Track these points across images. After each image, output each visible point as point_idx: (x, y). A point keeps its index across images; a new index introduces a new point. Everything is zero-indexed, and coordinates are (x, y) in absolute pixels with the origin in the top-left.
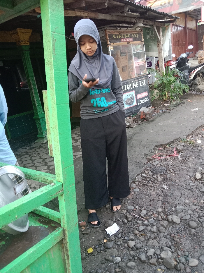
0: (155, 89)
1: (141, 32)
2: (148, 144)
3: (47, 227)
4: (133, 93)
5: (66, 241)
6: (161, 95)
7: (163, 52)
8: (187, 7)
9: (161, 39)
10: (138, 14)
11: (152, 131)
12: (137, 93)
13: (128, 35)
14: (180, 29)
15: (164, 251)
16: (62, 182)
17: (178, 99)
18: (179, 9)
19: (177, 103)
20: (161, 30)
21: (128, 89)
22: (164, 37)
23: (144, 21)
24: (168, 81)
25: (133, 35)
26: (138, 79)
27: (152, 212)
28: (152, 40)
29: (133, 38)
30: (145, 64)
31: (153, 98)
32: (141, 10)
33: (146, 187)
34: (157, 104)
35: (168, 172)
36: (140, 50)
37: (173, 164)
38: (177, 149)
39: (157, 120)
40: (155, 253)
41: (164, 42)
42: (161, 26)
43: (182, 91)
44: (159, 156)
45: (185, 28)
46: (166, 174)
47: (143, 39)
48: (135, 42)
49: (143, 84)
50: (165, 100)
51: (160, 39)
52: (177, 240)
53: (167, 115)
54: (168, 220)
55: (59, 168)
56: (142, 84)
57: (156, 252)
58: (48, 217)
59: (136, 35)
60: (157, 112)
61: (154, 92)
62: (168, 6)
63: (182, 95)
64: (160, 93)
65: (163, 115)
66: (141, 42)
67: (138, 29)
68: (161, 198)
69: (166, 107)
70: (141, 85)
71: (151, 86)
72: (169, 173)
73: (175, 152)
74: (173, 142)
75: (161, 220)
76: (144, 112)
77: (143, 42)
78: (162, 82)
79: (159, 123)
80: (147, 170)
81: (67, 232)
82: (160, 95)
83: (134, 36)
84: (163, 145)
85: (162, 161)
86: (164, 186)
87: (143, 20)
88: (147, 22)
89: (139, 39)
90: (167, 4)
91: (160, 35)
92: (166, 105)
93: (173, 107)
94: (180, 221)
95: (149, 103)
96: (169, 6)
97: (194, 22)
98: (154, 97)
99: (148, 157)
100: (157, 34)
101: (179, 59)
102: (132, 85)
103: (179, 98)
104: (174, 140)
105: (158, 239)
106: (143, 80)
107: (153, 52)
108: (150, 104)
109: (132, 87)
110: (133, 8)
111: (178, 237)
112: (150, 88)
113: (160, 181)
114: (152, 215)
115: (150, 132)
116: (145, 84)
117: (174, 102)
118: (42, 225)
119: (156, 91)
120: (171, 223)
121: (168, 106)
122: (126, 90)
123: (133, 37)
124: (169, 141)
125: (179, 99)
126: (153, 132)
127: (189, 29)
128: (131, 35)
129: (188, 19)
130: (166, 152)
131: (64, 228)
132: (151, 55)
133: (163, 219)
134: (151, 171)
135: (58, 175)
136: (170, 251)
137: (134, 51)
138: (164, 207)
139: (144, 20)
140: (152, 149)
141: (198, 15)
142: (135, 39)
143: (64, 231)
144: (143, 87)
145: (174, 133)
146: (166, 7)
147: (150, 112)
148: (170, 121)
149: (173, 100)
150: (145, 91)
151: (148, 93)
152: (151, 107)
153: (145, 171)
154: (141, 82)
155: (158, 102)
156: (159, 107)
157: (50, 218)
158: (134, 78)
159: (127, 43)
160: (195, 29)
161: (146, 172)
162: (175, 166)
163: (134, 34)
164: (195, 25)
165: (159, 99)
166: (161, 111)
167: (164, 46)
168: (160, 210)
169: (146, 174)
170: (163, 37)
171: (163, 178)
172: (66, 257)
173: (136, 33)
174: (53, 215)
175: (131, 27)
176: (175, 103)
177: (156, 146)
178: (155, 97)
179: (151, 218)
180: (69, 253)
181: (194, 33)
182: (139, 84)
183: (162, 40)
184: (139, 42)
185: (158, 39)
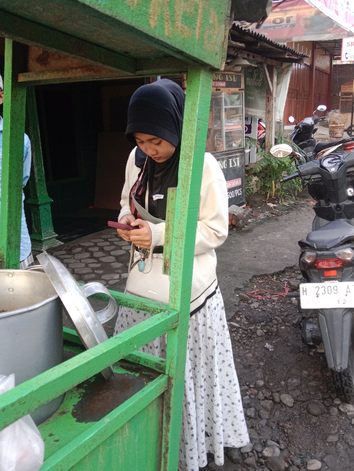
0: (255, 174)
1: (241, 72)
2: (242, 271)
3: (137, 375)
5: (170, 394)
6: (264, 188)
7: (275, 112)
8: (320, 34)
9: (273, 88)
10: (242, 45)
11: (248, 249)
13: (219, 76)
14: (303, 67)
15: (268, 446)
16: (179, 310)
17: (292, 197)
18: (304, 35)
19: (290, 204)
20: (275, 73)
22: (279, 86)
23: (248, 55)
24: (279, 164)
25: (227, 77)
26: (227, 154)
27: (248, 385)
28: (257, 87)
29: (227, 82)
30: (242, 129)
31: (248, 191)
32: (248, 38)
33: (237, 344)
34: (255, 202)
35: (274, 321)
36: (237, 105)
37: (283, 309)
38: (289, 283)
39: (256, 230)
42: (275, 66)
43: (301, 183)
44: (260, 295)
45: (311, 67)
46: (271, 324)
47: (243, 86)
48: (229, 88)
49: (235, 165)
50: (270, 197)
51: (271, 88)
53: (273, 224)
54: (273, 400)
55: (176, 291)
56: (233, 164)
57: (256, 447)
58: (139, 362)
59: (232, 78)
60: (256, 217)
61: (251, 180)
63: (300, 190)
64: (263, 184)
65: (266, 223)
66: (239, 90)
67: (239, 69)
68: (262, 364)
69: (270, 209)
70: (231, 166)
71: (248, 168)
72: (275, 324)
73: (287, 290)
74: (283, 272)
75: (263, 400)
76: (235, 214)
77: (242, 90)
78: (269, 165)
79: (260, 237)
80: (239, 316)
81: (173, 382)
82: (261, 187)
83: (229, 79)
84: (266, 275)
85: (264, 303)
86: (267, 345)
87: (247, 52)
88: (254, 57)
89: (237, 85)
90: (285, 23)
91: (272, 82)
92: (271, 205)
93: (283, 210)
94: (294, 403)
95: (242, 199)
96: (288, 26)
97: (328, 58)
98: (251, 190)
99: (241, 294)
100: (269, 79)
101: (300, 126)
103: (294, 195)
104: (285, 269)
105: (258, 428)
106: (236, 157)
107: (257, 109)
108: (244, 200)
110: (237, 34)
112: (247, 171)
113: (261, 336)
114: (247, 390)
115: (244, 250)
116: (238, 165)
117: (285, 201)
118: (129, 373)
119: (255, 179)
120: (279, 406)
121: (275, 207)
123: (227, 80)
124: (277, 270)
125: (294, 198)
126: (250, 252)
127: (318, 70)
128: (224, 76)
129: (316, 51)
130: (272, 288)
131: (170, 376)
132: (253, 114)
133: (266, 398)
134: (246, 318)
135: (173, 301)
137: (226, 104)
138: (267, 379)
139: (250, 53)
140: (248, 280)
141: (335, 47)
142: (230, 84)
144: (234, 169)
145: (286, 256)
146: (283, 27)
147: (245, 216)
148: (278, 236)
149: (284, 198)
150: (238, 177)
151: (242, 180)
152: (244, 206)
153: (234, 318)
154: (232, 161)
155: (257, 199)
156: (259, 208)
158: (221, 152)
159: (216, 90)
160: (329, 71)
161: (238, 319)
162: (285, 314)
163: (228, 75)
164: (328, 63)
165: (259, 193)
166: (261, 216)
167: (277, 101)
168: (261, 383)
169: (237, 322)
170: (278, 84)
171: (265, 331)
173: (233, 73)
174: (147, 358)
176: (286, 204)
177: (254, 276)
178: (253, 188)
179: (247, 395)
180: (171, 412)
181: (326, 78)
182: (228, 163)
183: (275, 90)
184: (236, 90)
185: (269, 89)
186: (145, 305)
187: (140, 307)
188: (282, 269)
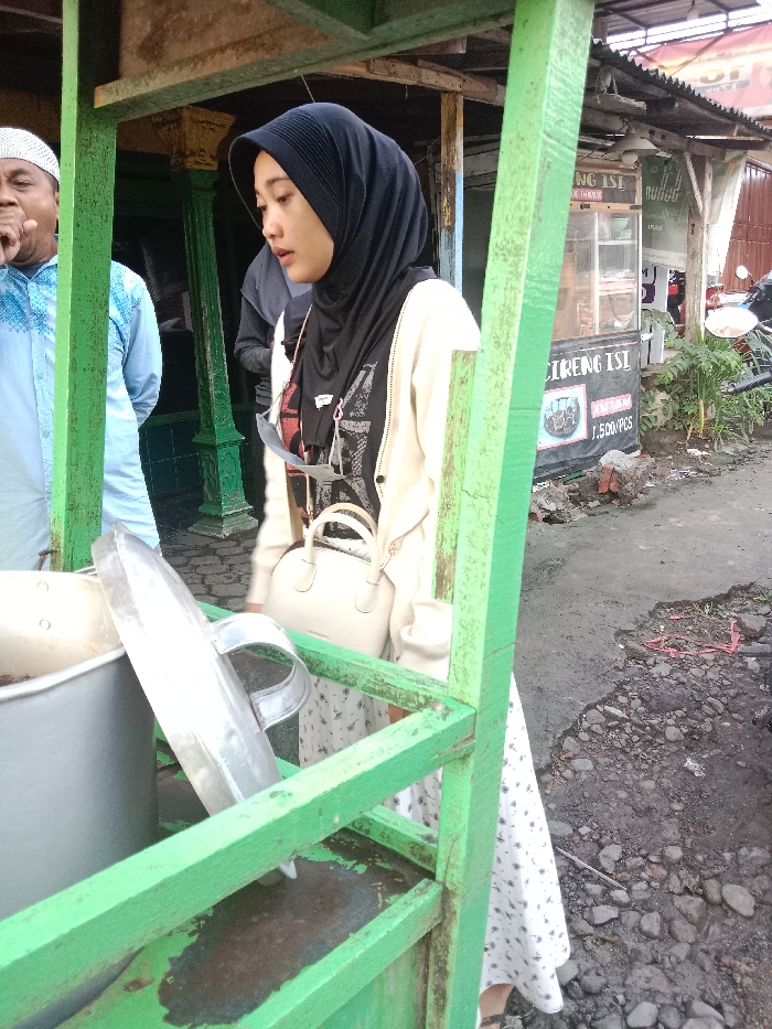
0: (661, 387)
1: (635, 171)
2: (632, 592)
3: (361, 869)
4: (578, 392)
5: (448, 936)
6: (680, 415)
7: (707, 256)
9: (704, 204)
10: (641, 104)
11: (646, 545)
12: (593, 396)
13: (589, 177)
14: (761, 174)
15: (695, 1016)
16: (476, 704)
17: (742, 436)
19: (737, 451)
20: (709, 170)
21: (563, 376)
22: (718, 201)
23: (652, 132)
24: (715, 365)
25: (605, 179)
26: (604, 343)
27: (644, 857)
28: (670, 205)
29: (605, 190)
30: (635, 291)
31: (647, 422)
32: (654, 91)
33: (621, 756)
34: (662, 446)
35: (706, 708)
36: (625, 241)
37: (726, 682)
38: (739, 624)
39: (665, 504)
40: (658, 1022)
41: (714, 218)
42: (710, 158)
43: (762, 407)
44: (673, 646)
46: (700, 716)
47: (639, 200)
48: (609, 204)
49: (620, 366)
50: (693, 435)
51: (700, 204)
52: (748, 981)
53: (701, 492)
54: (704, 896)
55: (468, 649)
56: (615, 364)
57: (664, 1016)
58: (368, 831)
59: (617, 182)
60: (663, 476)
61: (653, 400)
62: (729, 87)
63: (760, 421)
64: (677, 407)
65: (685, 490)
66: (631, 208)
67: (632, 159)
68: (677, 807)
69: (693, 460)
70: (610, 368)
71: (646, 374)
72: (708, 716)
73: (736, 638)
74: (727, 597)
75: (680, 895)
76: (617, 468)
77: (637, 207)
78: (693, 367)
79: (672, 520)
80: (625, 694)
81: (456, 903)
82: (674, 414)
83: (610, 183)
84: (688, 603)
85: (683, 666)
86: (690, 763)
87: (650, 127)
88: (663, 137)
89: (627, 197)
90: (727, 79)
91: (702, 191)
92: (696, 452)
93: (722, 463)
94: (755, 908)
95: (632, 439)
96: (734, 86)
98: (653, 420)
99: (632, 644)
100: (695, 184)
101: (762, 287)
102: (578, 363)
103: (748, 433)
104: (730, 591)
105: (668, 965)
106: (623, 348)
107: (669, 250)
108: (637, 441)
109: (579, 370)
110: (630, 79)
111: (748, 969)
112: (644, 381)
113: (676, 741)
114: (642, 868)
115: (637, 547)
116: (626, 366)
117: (727, 445)
118: (341, 861)
119: (662, 396)
120: (718, 911)
121: (704, 458)
122: (555, 377)
123: (605, 185)
124: (713, 593)
125: (746, 437)
126: (649, 551)
128: (598, 177)
130: (700, 633)
131: (448, 885)
132: (659, 261)
133: (687, 891)
134: (640, 697)
135: (461, 676)
136: (719, 1021)
137: (601, 236)
138: (688, 841)
139: (655, 129)
140: (646, 613)
142: (610, 196)
143: (446, 895)
144: (617, 375)
145: (731, 563)
146: (721, 90)
147: (639, 473)
148: (714, 518)
149: (725, 437)
150: (623, 391)
151: (633, 399)
152: (638, 453)
153: (616, 697)
154: (613, 356)
155: (666, 440)
156: (670, 457)
157: (375, 836)
158: (590, 338)
159: (581, 207)
161: (623, 700)
162: (732, 692)
163: (608, 175)
165: (670, 427)
166: (674, 475)
167: (712, 231)
168: (675, 853)
169: (621, 707)
170: (714, 197)
171: (685, 730)
172: (431, 998)
173: (617, 172)
174: (389, 825)
175: (604, 149)
176: (729, 450)
177: (660, 605)
178: (656, 417)
179: (641, 879)
180: (451, 986)
182: (604, 362)
183: (707, 208)
184: (625, 207)
185: (695, 205)
186: (386, 680)
187: (371, 685)
188: (725, 592)
